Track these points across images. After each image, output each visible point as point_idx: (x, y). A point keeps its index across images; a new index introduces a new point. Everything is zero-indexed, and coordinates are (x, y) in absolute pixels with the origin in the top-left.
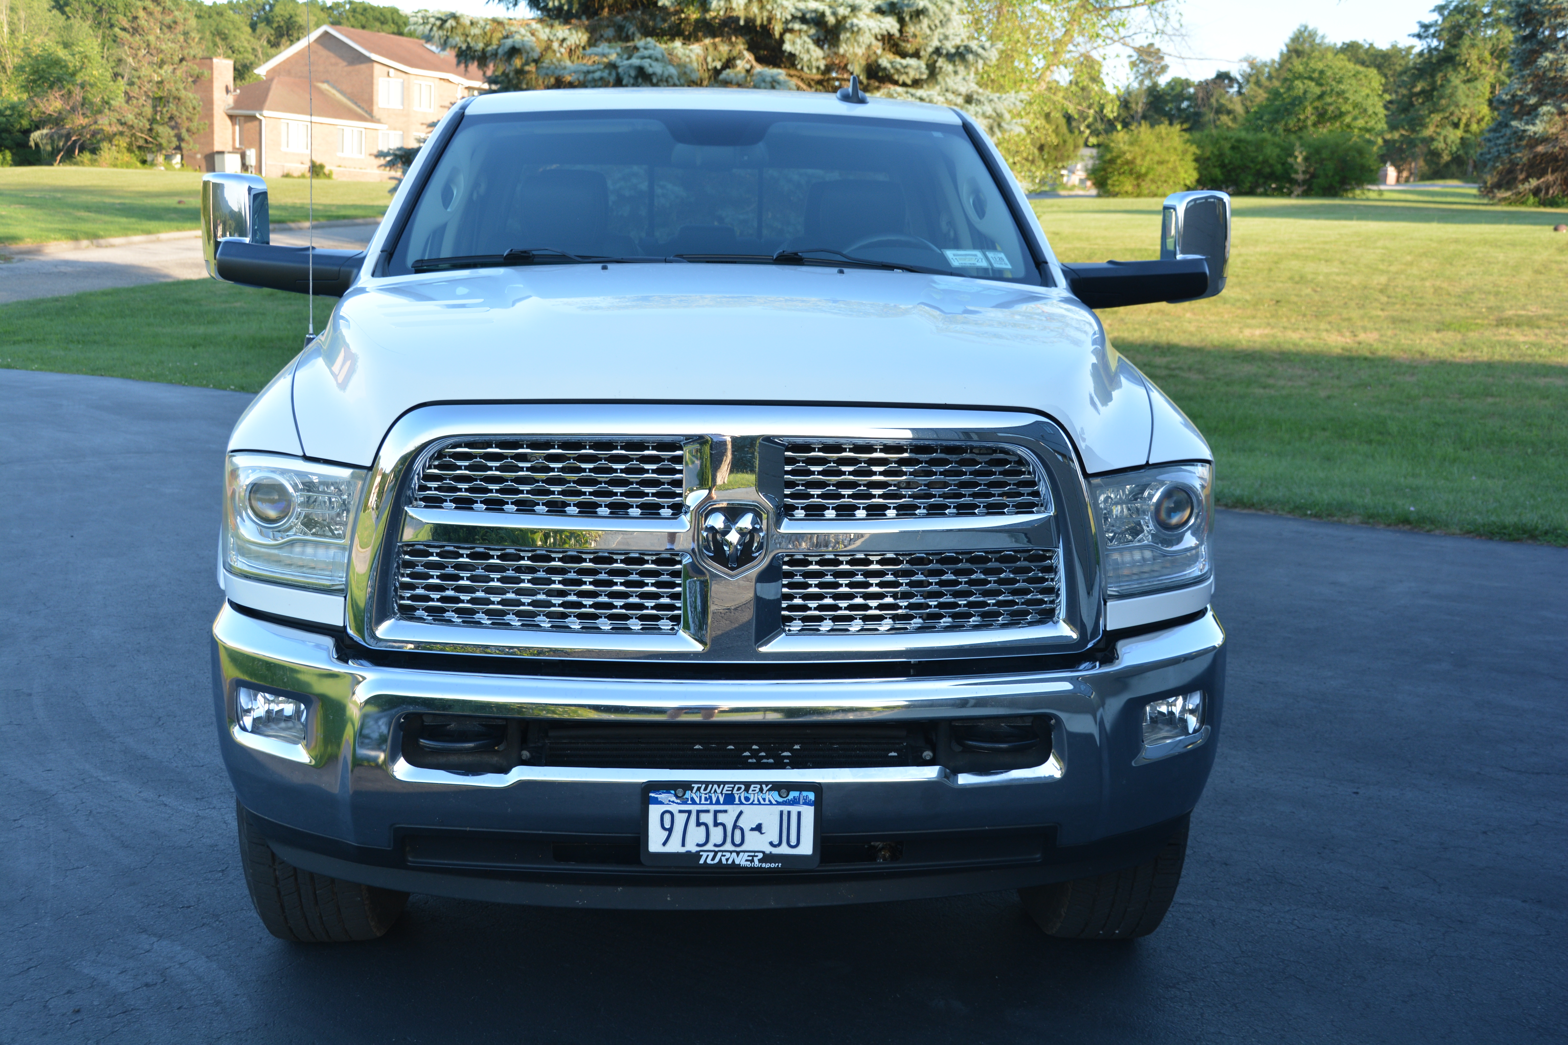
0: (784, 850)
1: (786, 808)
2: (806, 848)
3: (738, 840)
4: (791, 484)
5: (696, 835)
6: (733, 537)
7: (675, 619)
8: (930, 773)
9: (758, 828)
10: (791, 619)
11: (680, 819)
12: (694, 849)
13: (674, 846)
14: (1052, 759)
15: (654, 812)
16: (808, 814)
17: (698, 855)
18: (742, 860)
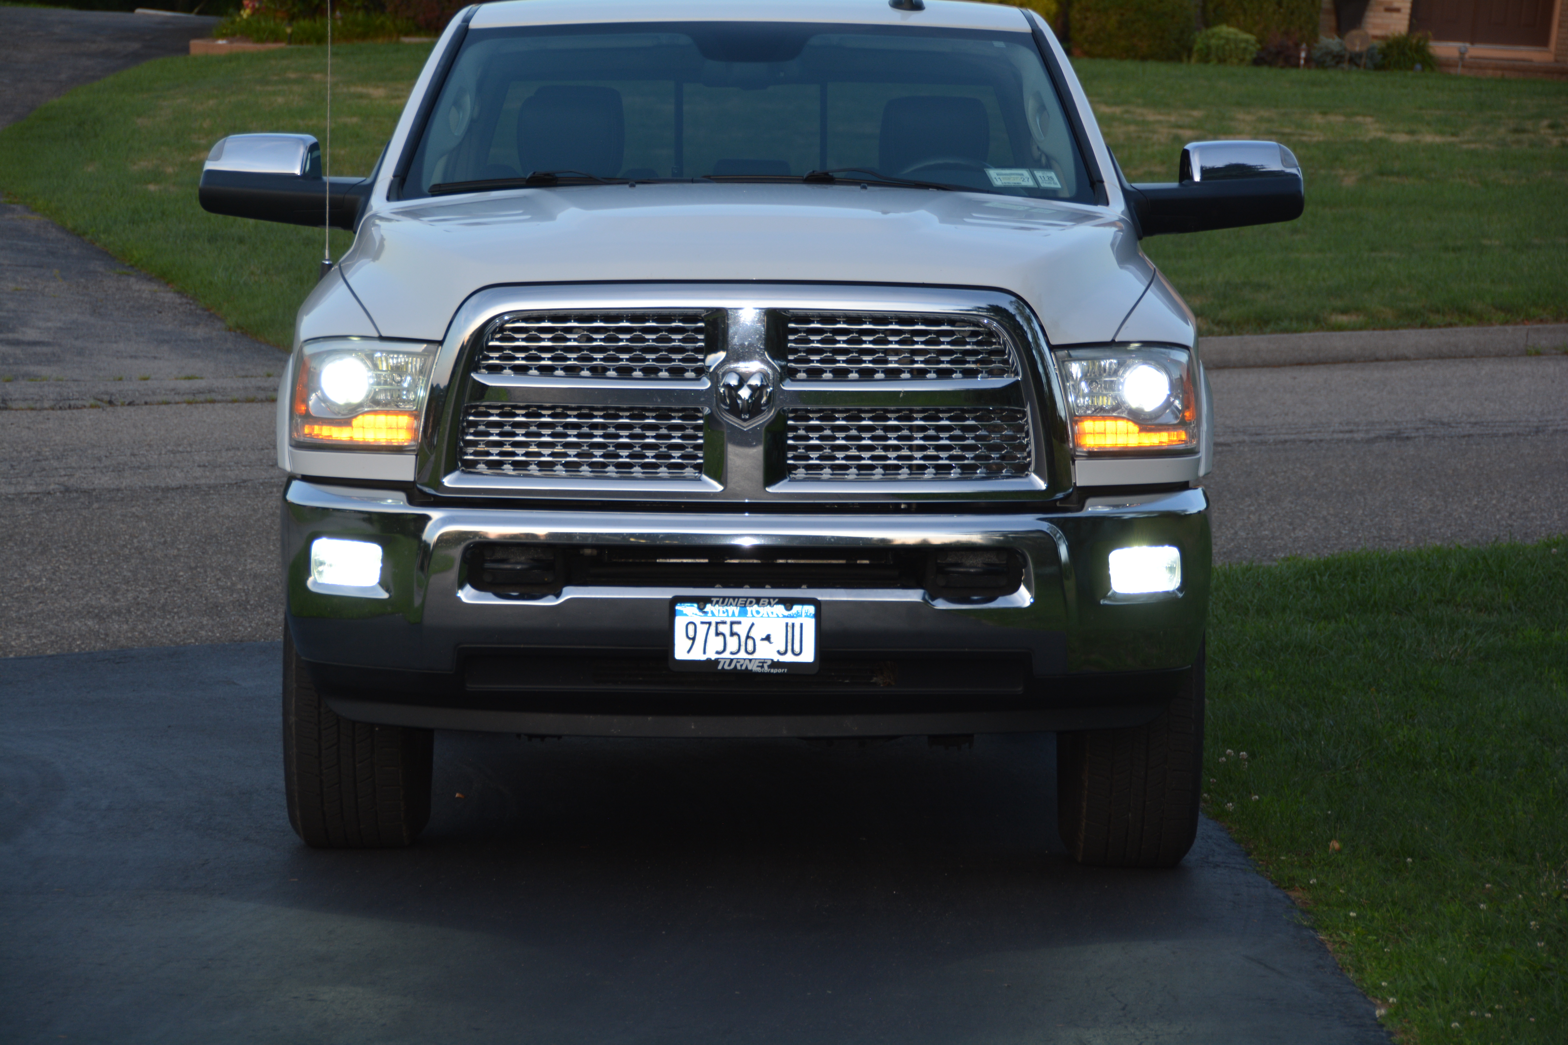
0: (789, 658)
1: (790, 621)
2: (808, 656)
3: (750, 648)
4: (795, 351)
5: (715, 644)
6: (745, 393)
7: (698, 467)
8: (914, 596)
9: (768, 638)
10: (796, 467)
11: (702, 629)
12: (714, 657)
13: (697, 655)
14: (1023, 589)
15: (680, 623)
16: (810, 626)
17: (717, 661)
18: (752, 667)
